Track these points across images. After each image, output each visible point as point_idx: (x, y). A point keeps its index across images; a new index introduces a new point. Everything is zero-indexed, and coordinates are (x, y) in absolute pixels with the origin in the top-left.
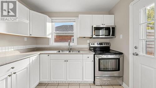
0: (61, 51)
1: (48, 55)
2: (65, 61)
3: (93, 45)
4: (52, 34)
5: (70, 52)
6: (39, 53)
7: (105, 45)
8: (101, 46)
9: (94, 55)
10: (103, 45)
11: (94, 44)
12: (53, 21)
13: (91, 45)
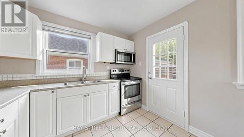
0: (67, 83)
1: (53, 92)
2: (85, 96)
3: (115, 73)
4: (43, 52)
5: (83, 83)
6: (28, 89)
7: (126, 72)
8: (123, 73)
9: (120, 83)
10: (125, 72)
11: (115, 71)
12: (45, 28)
13: (112, 73)
